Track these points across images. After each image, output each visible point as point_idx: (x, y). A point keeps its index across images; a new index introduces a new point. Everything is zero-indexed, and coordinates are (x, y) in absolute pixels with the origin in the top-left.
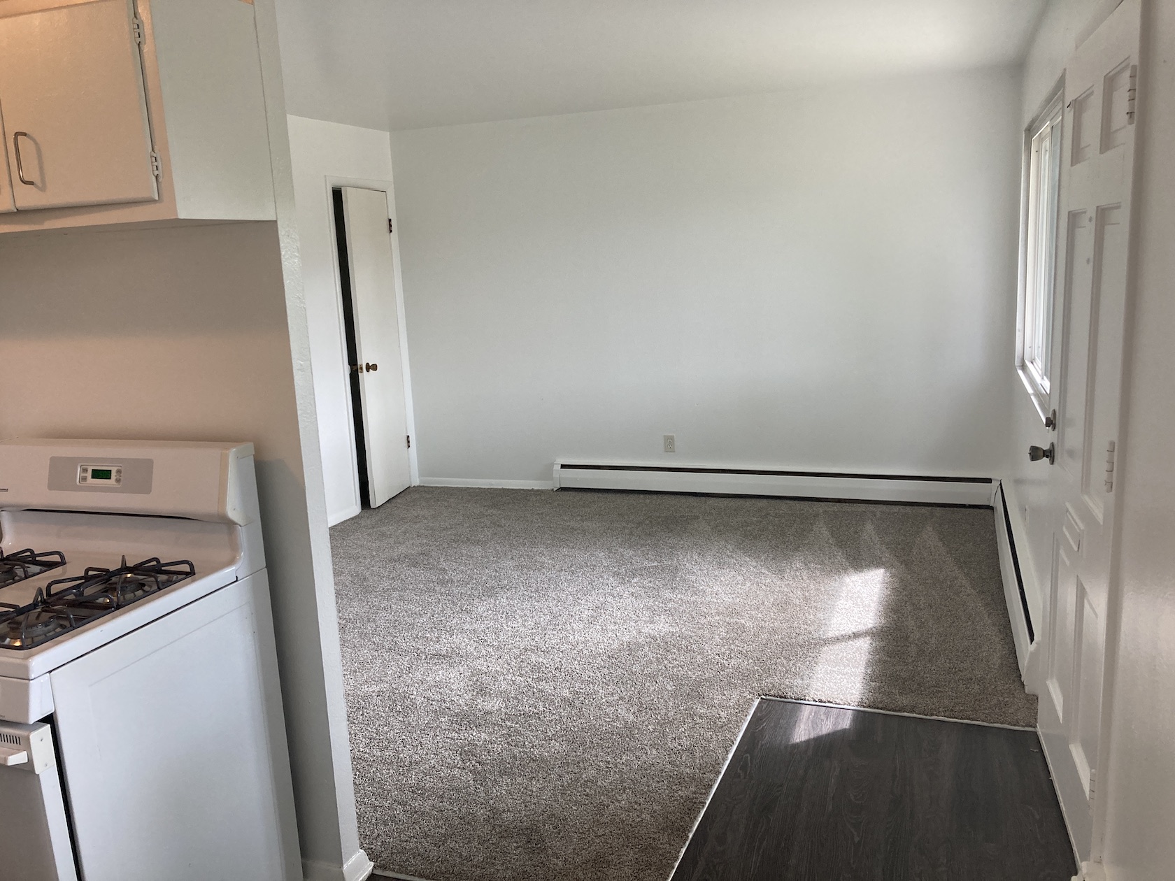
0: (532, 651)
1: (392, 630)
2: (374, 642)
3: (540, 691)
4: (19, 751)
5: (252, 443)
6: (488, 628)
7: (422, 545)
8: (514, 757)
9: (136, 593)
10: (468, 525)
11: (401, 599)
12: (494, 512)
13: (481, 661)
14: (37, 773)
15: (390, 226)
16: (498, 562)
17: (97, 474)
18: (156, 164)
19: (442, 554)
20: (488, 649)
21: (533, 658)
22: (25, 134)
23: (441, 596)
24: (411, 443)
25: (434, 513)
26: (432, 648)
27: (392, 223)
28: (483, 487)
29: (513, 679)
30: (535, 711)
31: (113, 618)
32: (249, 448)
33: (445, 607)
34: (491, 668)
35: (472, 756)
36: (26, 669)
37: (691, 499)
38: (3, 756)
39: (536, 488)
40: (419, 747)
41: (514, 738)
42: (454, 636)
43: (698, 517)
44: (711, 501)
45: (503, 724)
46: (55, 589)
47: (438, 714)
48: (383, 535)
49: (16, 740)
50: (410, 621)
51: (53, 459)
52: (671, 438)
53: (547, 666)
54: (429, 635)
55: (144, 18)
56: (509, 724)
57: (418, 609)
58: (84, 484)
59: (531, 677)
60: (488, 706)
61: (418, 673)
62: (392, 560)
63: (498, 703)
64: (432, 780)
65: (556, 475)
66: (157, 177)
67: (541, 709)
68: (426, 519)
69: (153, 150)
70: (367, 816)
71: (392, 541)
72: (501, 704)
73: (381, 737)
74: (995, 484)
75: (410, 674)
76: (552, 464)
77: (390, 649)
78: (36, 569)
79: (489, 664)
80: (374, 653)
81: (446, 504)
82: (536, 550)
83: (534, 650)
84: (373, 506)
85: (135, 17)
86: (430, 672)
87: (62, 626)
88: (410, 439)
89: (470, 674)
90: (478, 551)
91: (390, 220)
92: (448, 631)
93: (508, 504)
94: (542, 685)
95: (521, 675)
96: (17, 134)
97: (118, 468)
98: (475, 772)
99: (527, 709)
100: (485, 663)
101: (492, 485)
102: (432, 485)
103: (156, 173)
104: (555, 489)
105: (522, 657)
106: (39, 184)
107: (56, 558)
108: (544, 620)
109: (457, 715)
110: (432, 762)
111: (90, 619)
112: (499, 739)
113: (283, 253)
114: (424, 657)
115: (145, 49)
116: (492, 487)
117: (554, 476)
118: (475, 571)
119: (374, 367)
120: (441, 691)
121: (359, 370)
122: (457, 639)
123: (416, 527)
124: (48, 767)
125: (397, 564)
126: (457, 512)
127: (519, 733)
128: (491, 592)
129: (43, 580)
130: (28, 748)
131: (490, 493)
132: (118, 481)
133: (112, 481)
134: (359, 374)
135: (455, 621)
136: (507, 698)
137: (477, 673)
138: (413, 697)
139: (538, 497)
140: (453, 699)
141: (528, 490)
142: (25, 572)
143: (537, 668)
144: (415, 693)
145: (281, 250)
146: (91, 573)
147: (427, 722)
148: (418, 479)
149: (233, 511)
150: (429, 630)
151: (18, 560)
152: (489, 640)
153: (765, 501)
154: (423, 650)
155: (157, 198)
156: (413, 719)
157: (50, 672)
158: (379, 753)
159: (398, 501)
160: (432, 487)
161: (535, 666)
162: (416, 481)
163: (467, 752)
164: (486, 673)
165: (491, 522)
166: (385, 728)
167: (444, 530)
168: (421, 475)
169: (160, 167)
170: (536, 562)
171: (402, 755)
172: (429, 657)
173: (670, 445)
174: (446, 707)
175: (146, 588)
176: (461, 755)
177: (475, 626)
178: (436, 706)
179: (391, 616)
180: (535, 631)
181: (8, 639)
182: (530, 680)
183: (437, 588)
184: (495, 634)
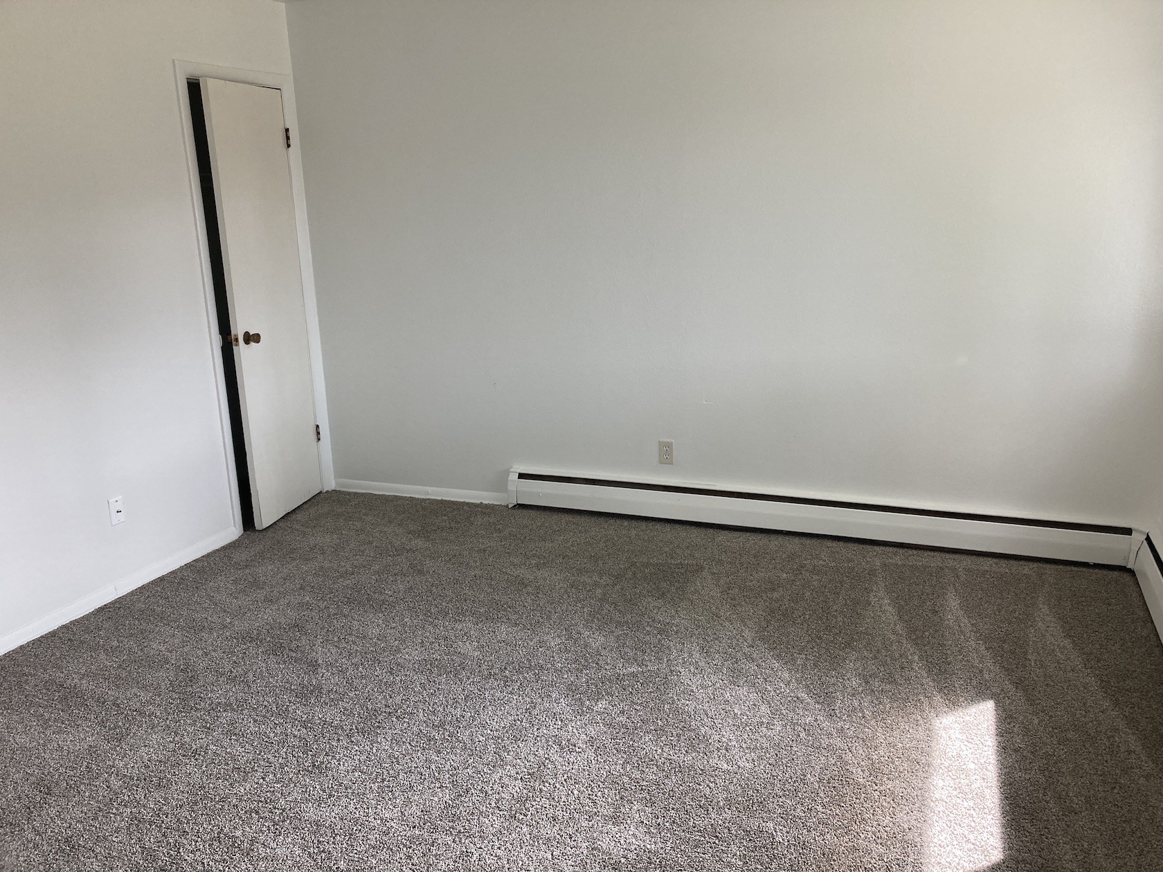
7: (301, 605)
10: (377, 568)
12: (420, 544)
15: (288, 138)
24: (322, 435)
25: (338, 542)
27: (291, 134)
28: (417, 496)
37: (695, 531)
39: (485, 502)
43: (702, 568)
44: (722, 536)
48: (255, 582)
52: (669, 446)
65: (512, 487)
68: (323, 552)
71: (261, 596)
74: (1138, 538)
76: (507, 472)
81: (358, 524)
84: (258, 526)
88: (321, 430)
91: (287, 130)
101: (429, 494)
102: (351, 490)
104: (510, 506)
116: (428, 497)
117: (509, 488)
119: (256, 338)
121: (234, 343)
123: (305, 569)
125: (252, 646)
126: (369, 543)
128: (370, 723)
131: (424, 509)
134: (234, 347)
139: (486, 518)
141: (475, 506)
148: (333, 481)
153: (797, 540)
160: (349, 493)
162: (331, 484)
165: (411, 565)
167: (342, 577)
168: (339, 474)
173: (666, 454)
183: (291, 708)
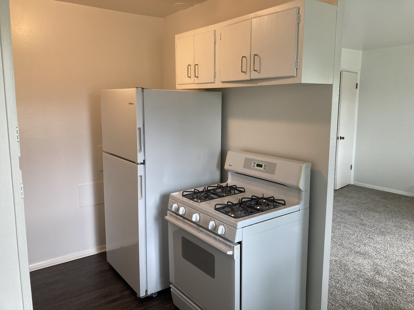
0: (402, 263)
1: (341, 238)
2: (334, 241)
3: (404, 280)
4: (230, 250)
5: (311, 163)
6: (381, 248)
7: (354, 208)
8: (392, 305)
9: (267, 207)
10: (373, 204)
11: (345, 227)
12: (385, 201)
13: (378, 260)
14: (235, 259)
15: (357, 86)
16: (386, 222)
17: (258, 165)
18: (297, 64)
19: (362, 213)
20: (381, 256)
21: (402, 266)
22: (257, 55)
23: (361, 229)
24: (352, 168)
25: (359, 196)
26: (357, 249)
28: (380, 190)
29: (392, 272)
30: (402, 288)
31: (260, 215)
32: (310, 164)
33: (363, 234)
34: (382, 264)
35: (373, 298)
36: (236, 225)
38: (226, 251)
39: (404, 195)
40: (351, 287)
41: (392, 297)
42: (366, 247)
45: (387, 289)
46: (243, 200)
47: (359, 276)
48: (338, 201)
49: (230, 247)
50: (348, 236)
51: (246, 158)
53: (409, 271)
54: (355, 244)
55: (301, 14)
56: (390, 290)
57: (351, 232)
58: (254, 168)
59: (401, 273)
60: (381, 280)
61: (351, 257)
62: (341, 211)
63: (385, 280)
64: (356, 302)
66: (297, 69)
67: (405, 288)
68: (356, 198)
69: (297, 59)
70: (329, 307)
71: (342, 203)
72: (386, 281)
73: (336, 278)
75: (348, 257)
77: (340, 245)
78: (237, 192)
79: (382, 263)
80: (334, 245)
81: (364, 194)
82: (404, 221)
83: (403, 262)
84: (335, 189)
85: (299, 14)
86: (356, 258)
87: (245, 213)
88: (352, 167)
89: (373, 264)
90: (377, 216)
91: (357, 84)
92: (363, 244)
93: (391, 199)
94: (406, 278)
95: (396, 271)
96: (255, 55)
97: (265, 164)
98: (374, 305)
99: (398, 286)
100: (380, 262)
103: (297, 67)
104: (413, 197)
105: (396, 264)
106: (259, 71)
107: (243, 190)
108: (407, 251)
109: (367, 279)
110: (356, 295)
111: (254, 213)
112: (385, 295)
113: (333, 96)
114: (353, 252)
115: (300, 25)
116: (384, 191)
117: (413, 192)
118: (376, 223)
119: (343, 138)
120: (360, 267)
121: (338, 139)
122: (367, 248)
123: (351, 200)
124: (238, 258)
125: (344, 213)
126: (369, 198)
127: (395, 296)
128: (382, 233)
129: (240, 196)
130: (233, 250)
131: (383, 193)
132: (264, 169)
133: (262, 169)
135: (367, 241)
136: (389, 279)
137: (375, 264)
138: (348, 266)
139: (406, 199)
140: (365, 272)
141: (401, 195)
142: (234, 192)
143: (403, 270)
144: (350, 265)
145: (333, 95)
146: (253, 197)
147: (354, 278)
148: (353, 182)
149: (302, 186)
150: (356, 242)
151: (233, 188)
152: (381, 253)
154: (353, 249)
155: (295, 76)
156: (348, 274)
157: (242, 228)
158: (335, 284)
159: (345, 189)
160: (359, 186)
161: (403, 269)
162: (352, 183)
163: (371, 296)
164: (380, 266)
165: (383, 205)
166: (337, 275)
167: (363, 204)
168: (354, 180)
169: (298, 65)
170: (404, 226)
171: (343, 288)
172: (356, 252)
174: (362, 274)
175: (270, 206)
176: (368, 296)
177: (375, 245)
178: (358, 273)
179: (340, 232)
180: (403, 255)
181: (230, 213)
182: (400, 275)
183: (359, 226)
184: (385, 251)
